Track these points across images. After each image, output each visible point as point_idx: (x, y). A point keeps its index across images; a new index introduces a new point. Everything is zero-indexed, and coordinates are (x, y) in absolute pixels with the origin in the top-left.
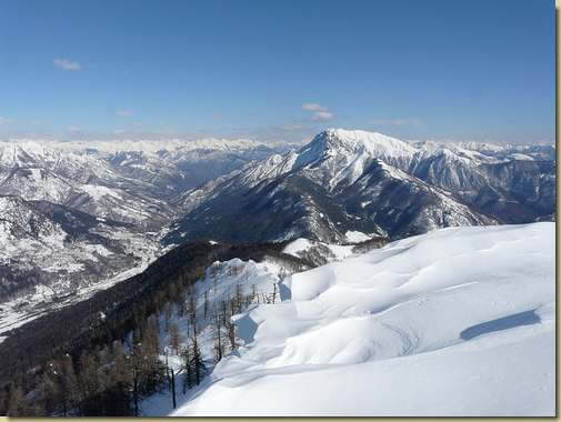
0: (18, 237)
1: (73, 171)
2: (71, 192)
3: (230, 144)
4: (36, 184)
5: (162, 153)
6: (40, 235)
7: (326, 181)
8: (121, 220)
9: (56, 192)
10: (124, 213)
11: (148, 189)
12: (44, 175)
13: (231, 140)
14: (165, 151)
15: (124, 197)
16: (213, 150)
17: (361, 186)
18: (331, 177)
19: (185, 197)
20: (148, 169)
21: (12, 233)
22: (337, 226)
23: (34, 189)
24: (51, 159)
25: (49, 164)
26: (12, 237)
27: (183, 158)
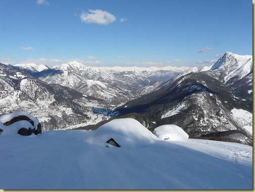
0: (22, 100)
1: (91, 75)
2: (80, 82)
3: (178, 69)
4: (64, 78)
5: (144, 72)
6: (37, 100)
7: (221, 77)
8: (100, 98)
9: (73, 82)
10: (102, 94)
11: (128, 85)
12: (69, 74)
13: (178, 67)
14: (146, 71)
15: (108, 86)
16: (168, 71)
17: (248, 79)
18: (226, 75)
19: (143, 89)
20: (132, 77)
21: (20, 97)
22: (223, 103)
23: (62, 80)
24: (82, 69)
25: (81, 71)
26: (19, 99)
27: (153, 74)
